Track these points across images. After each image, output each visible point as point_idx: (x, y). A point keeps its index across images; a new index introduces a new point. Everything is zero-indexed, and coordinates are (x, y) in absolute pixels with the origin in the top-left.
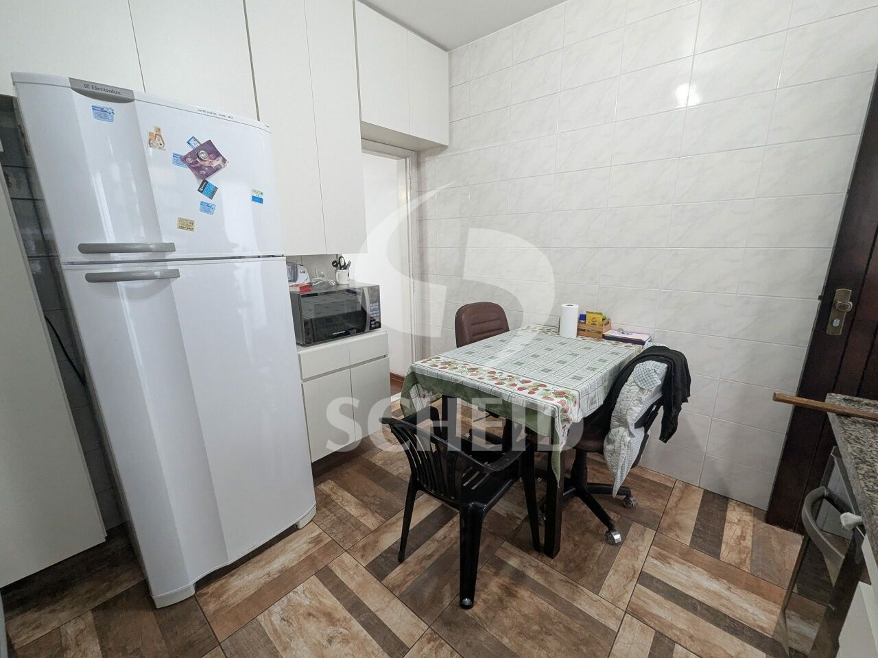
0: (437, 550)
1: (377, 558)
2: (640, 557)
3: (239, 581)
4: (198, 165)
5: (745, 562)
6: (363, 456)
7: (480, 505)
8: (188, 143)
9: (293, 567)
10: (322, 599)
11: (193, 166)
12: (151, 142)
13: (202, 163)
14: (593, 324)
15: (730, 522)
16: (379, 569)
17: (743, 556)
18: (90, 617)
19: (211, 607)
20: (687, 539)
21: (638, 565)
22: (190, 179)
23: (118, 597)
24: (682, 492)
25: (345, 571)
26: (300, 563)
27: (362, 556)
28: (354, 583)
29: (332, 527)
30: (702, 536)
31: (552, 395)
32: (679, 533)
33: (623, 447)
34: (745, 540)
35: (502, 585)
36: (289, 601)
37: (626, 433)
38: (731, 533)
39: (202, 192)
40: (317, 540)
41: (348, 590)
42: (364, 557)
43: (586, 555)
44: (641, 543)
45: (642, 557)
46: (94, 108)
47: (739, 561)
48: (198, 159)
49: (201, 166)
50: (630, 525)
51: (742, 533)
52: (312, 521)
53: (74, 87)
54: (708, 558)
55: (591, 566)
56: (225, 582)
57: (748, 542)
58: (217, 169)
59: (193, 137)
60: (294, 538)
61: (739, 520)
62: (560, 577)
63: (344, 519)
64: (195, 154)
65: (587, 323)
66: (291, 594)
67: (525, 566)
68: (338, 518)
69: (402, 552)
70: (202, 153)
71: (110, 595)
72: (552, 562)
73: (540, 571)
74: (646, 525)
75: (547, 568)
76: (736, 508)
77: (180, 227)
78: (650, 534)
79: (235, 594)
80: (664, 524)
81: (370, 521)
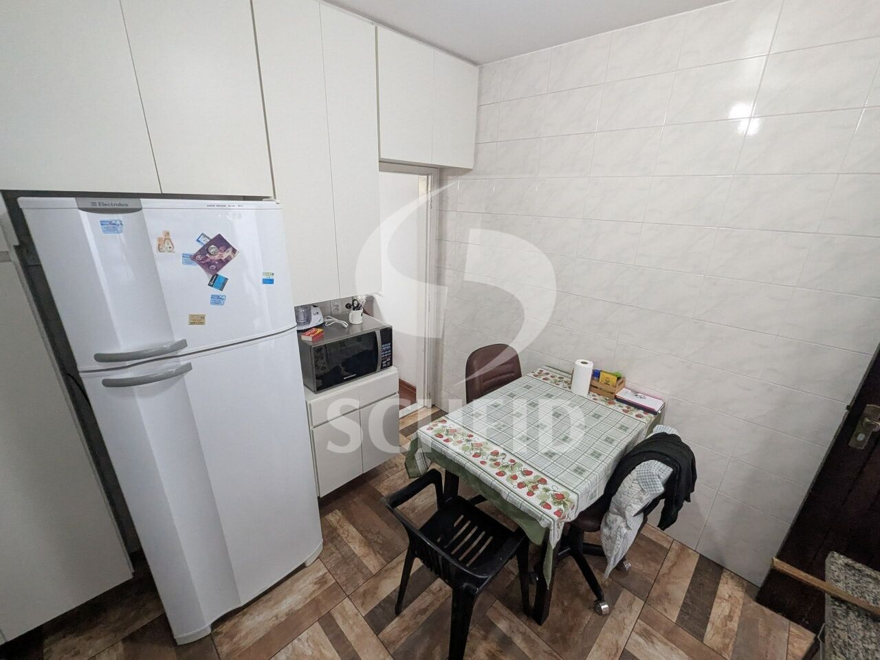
0: (431, 604)
1: (376, 607)
2: (626, 631)
3: (250, 622)
4: (208, 260)
5: (728, 647)
6: (371, 482)
7: (473, 587)
8: (198, 240)
9: (298, 611)
10: (323, 650)
11: (203, 262)
12: (161, 247)
13: (212, 258)
14: (607, 383)
15: (720, 598)
16: (376, 621)
17: (727, 641)
18: (121, 647)
19: (225, 649)
20: (674, 614)
21: (622, 642)
22: (201, 275)
23: (144, 628)
24: (678, 556)
25: (346, 619)
26: (305, 606)
27: (363, 604)
28: (354, 634)
29: (337, 566)
30: (690, 612)
31: (551, 499)
32: (667, 605)
33: (619, 538)
34: (731, 620)
35: (490, 651)
36: (294, 649)
37: (623, 525)
38: (719, 610)
39: (212, 286)
40: (322, 581)
41: (348, 643)
42: (364, 605)
43: (573, 623)
44: (628, 614)
45: (627, 632)
46: (102, 223)
47: (720, 646)
48: (207, 255)
49: (211, 260)
50: (621, 592)
51: (730, 612)
52: (318, 557)
53: (80, 207)
54: (691, 639)
55: (576, 639)
56: (238, 621)
57: (734, 625)
58: (227, 260)
59: (202, 234)
60: (302, 576)
61: (730, 596)
62: (546, 650)
63: (348, 559)
64: (204, 250)
65: (600, 380)
66: (296, 641)
67: (513, 632)
68: (343, 556)
69: (399, 602)
70: (212, 248)
71: (138, 625)
72: (539, 628)
73: (527, 639)
74: (636, 593)
75: (533, 635)
76: (730, 580)
77: (191, 323)
78: (638, 604)
79: (246, 636)
80: (654, 594)
81: (372, 563)
